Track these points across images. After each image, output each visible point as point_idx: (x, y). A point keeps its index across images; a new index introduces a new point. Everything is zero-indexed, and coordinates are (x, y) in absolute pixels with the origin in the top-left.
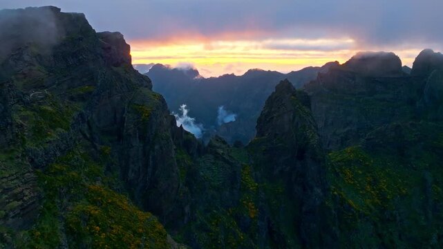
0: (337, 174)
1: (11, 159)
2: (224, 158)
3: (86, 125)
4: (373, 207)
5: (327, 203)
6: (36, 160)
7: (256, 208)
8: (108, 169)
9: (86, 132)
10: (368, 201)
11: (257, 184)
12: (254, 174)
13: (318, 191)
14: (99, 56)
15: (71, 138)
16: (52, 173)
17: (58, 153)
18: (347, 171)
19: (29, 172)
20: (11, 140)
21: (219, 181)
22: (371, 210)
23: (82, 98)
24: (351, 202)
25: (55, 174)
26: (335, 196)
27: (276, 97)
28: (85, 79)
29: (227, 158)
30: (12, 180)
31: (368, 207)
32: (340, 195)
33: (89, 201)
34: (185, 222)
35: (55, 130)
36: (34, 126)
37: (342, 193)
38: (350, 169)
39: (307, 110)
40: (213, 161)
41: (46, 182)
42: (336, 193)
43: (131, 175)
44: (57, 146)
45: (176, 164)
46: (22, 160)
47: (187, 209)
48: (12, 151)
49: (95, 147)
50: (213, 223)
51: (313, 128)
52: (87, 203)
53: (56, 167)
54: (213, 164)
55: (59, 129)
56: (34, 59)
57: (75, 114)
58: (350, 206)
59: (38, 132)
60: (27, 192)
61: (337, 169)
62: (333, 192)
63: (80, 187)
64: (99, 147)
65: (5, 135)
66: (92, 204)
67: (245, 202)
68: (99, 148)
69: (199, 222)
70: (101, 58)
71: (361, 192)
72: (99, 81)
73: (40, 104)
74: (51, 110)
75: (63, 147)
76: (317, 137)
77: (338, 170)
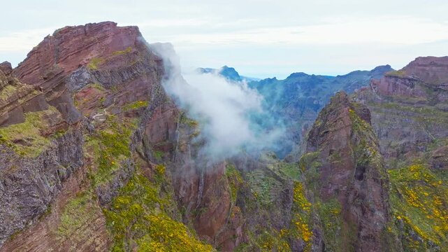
0: (400, 196)
1: (83, 203)
2: (275, 175)
3: (141, 143)
4: (443, 235)
5: (390, 229)
6: (103, 197)
7: (310, 231)
8: (163, 189)
9: (142, 151)
10: (437, 228)
11: (310, 204)
12: (306, 191)
13: (379, 214)
14: (152, 70)
15: (132, 165)
16: (117, 209)
17: (122, 185)
18: (411, 192)
19: (99, 217)
20: (82, 182)
21: (270, 199)
22: (441, 240)
23: (137, 114)
24: (417, 228)
25: (120, 209)
26: (399, 221)
27: (331, 110)
28: (138, 94)
29: (278, 174)
30: (85, 229)
31: (437, 235)
32: (404, 219)
33: (152, 237)
34: (237, 245)
35: (117, 158)
36: (99, 157)
37: (407, 218)
38: (415, 190)
39: (366, 125)
40: (262, 177)
41: (113, 223)
42: (399, 217)
43: (183, 193)
44: (120, 175)
45: (227, 181)
46: (93, 203)
47: (239, 231)
48: (83, 194)
49: (150, 167)
50: (265, 246)
51: (374, 145)
52: (151, 239)
53: (121, 201)
54: (263, 180)
55: (121, 156)
56: (93, 76)
57: (132, 133)
58: (417, 234)
59: (104, 164)
60: (98, 241)
61: (398, 189)
62: (396, 216)
63: (143, 221)
64: (154, 166)
65: (77, 177)
66: (155, 240)
67: (298, 223)
68: (154, 168)
69: (251, 245)
70: (154, 73)
71: (428, 217)
72: (153, 95)
73: (102, 128)
74: (113, 133)
75: (125, 176)
76: (379, 156)
77: (400, 191)
